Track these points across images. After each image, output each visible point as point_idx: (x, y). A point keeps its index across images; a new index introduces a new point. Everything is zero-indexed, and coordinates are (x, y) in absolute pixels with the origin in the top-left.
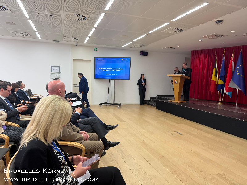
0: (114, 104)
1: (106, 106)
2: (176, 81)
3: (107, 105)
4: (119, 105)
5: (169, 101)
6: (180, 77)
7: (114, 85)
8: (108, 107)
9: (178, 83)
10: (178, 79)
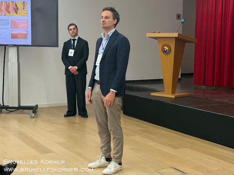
0: (20, 108)
2: (166, 48)
4: (34, 109)
5: (152, 94)
7: (18, 61)
8: (3, 115)
9: (171, 52)
10: (170, 44)
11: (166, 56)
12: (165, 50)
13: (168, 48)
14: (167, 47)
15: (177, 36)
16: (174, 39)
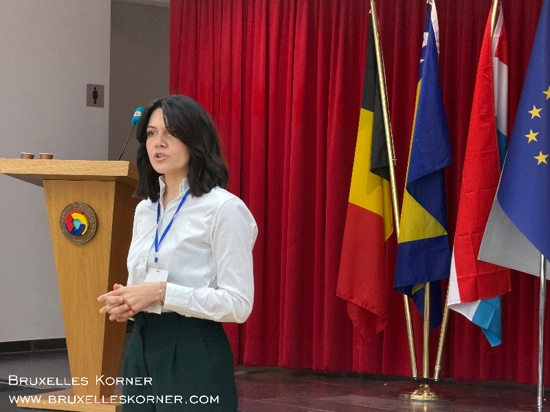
2: (80, 219)
6: (119, 181)
9: (99, 236)
10: (95, 204)
11: (80, 250)
12: (77, 226)
13: (88, 219)
14: (83, 213)
15: (125, 174)
16: (112, 185)
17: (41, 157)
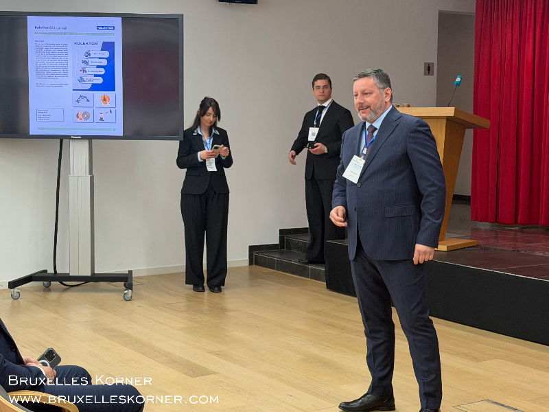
0: (95, 278)
1: (41, 294)
3: (47, 289)
6: (448, 119)
7: (91, 172)
8: (53, 296)
15: (452, 115)
16: (444, 121)
17: (403, 106)
